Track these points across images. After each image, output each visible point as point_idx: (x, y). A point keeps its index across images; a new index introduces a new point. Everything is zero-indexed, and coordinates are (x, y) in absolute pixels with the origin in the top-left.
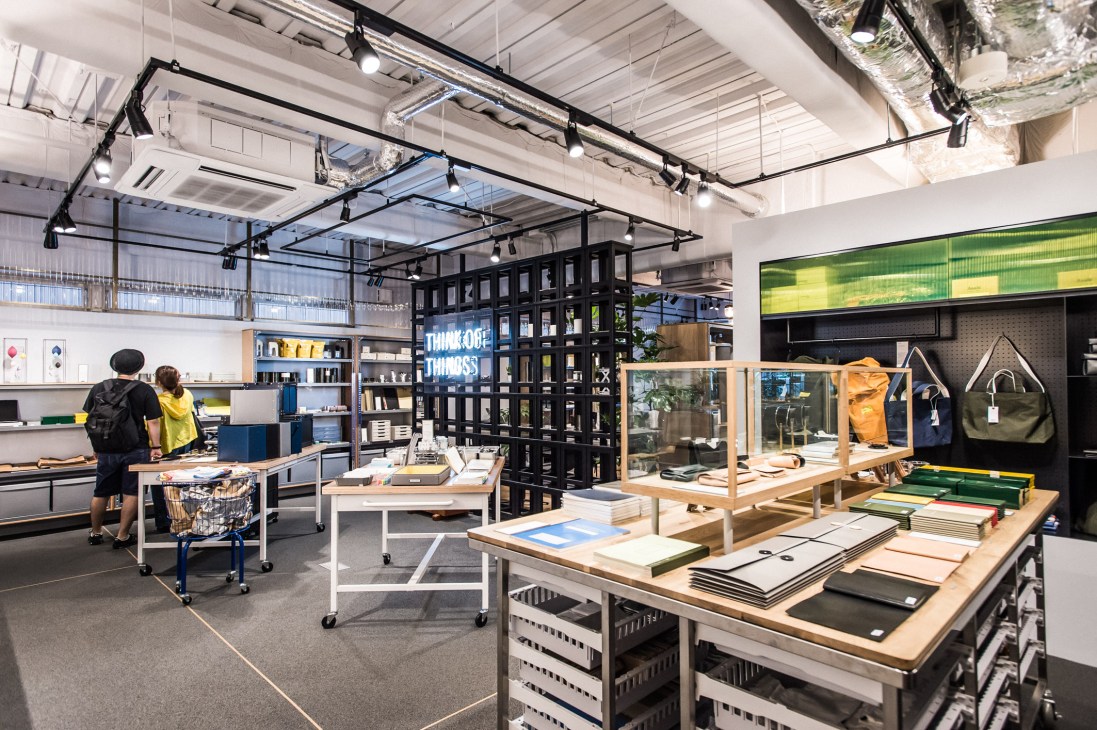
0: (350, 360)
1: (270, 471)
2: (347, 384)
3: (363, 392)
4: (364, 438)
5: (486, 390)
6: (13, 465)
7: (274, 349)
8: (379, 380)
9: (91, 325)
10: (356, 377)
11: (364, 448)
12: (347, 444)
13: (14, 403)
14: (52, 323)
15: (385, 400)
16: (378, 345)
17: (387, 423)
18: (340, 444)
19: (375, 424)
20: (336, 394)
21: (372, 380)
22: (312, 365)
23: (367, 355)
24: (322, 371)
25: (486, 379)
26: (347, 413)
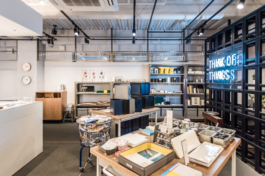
0: (183, 74)
1: (122, 120)
2: (182, 83)
3: (188, 86)
4: (189, 104)
5: (240, 88)
6: (93, 103)
7: (156, 71)
8: (196, 82)
9: (109, 66)
10: (185, 80)
11: (189, 107)
12: (182, 105)
13: (93, 87)
14: (101, 66)
15: (198, 89)
16: (196, 68)
17: (198, 99)
18: (180, 105)
19: (193, 99)
20: (179, 87)
21: (192, 81)
22: (169, 76)
23: (190, 72)
24: (173, 78)
25: (239, 82)
26: (182, 94)
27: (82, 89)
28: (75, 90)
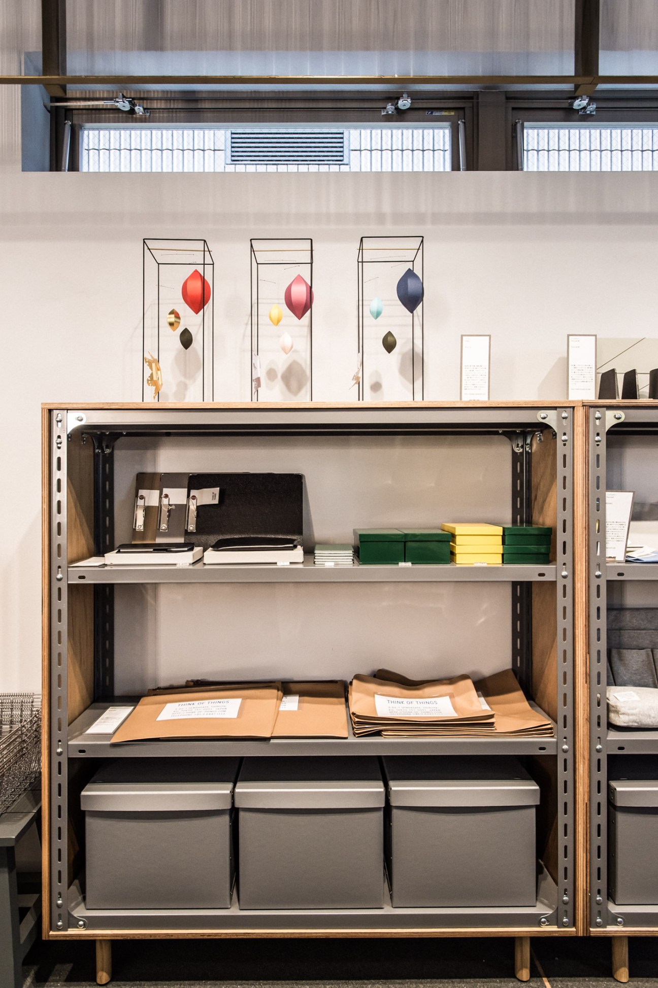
27: (148, 510)
28: (51, 529)
